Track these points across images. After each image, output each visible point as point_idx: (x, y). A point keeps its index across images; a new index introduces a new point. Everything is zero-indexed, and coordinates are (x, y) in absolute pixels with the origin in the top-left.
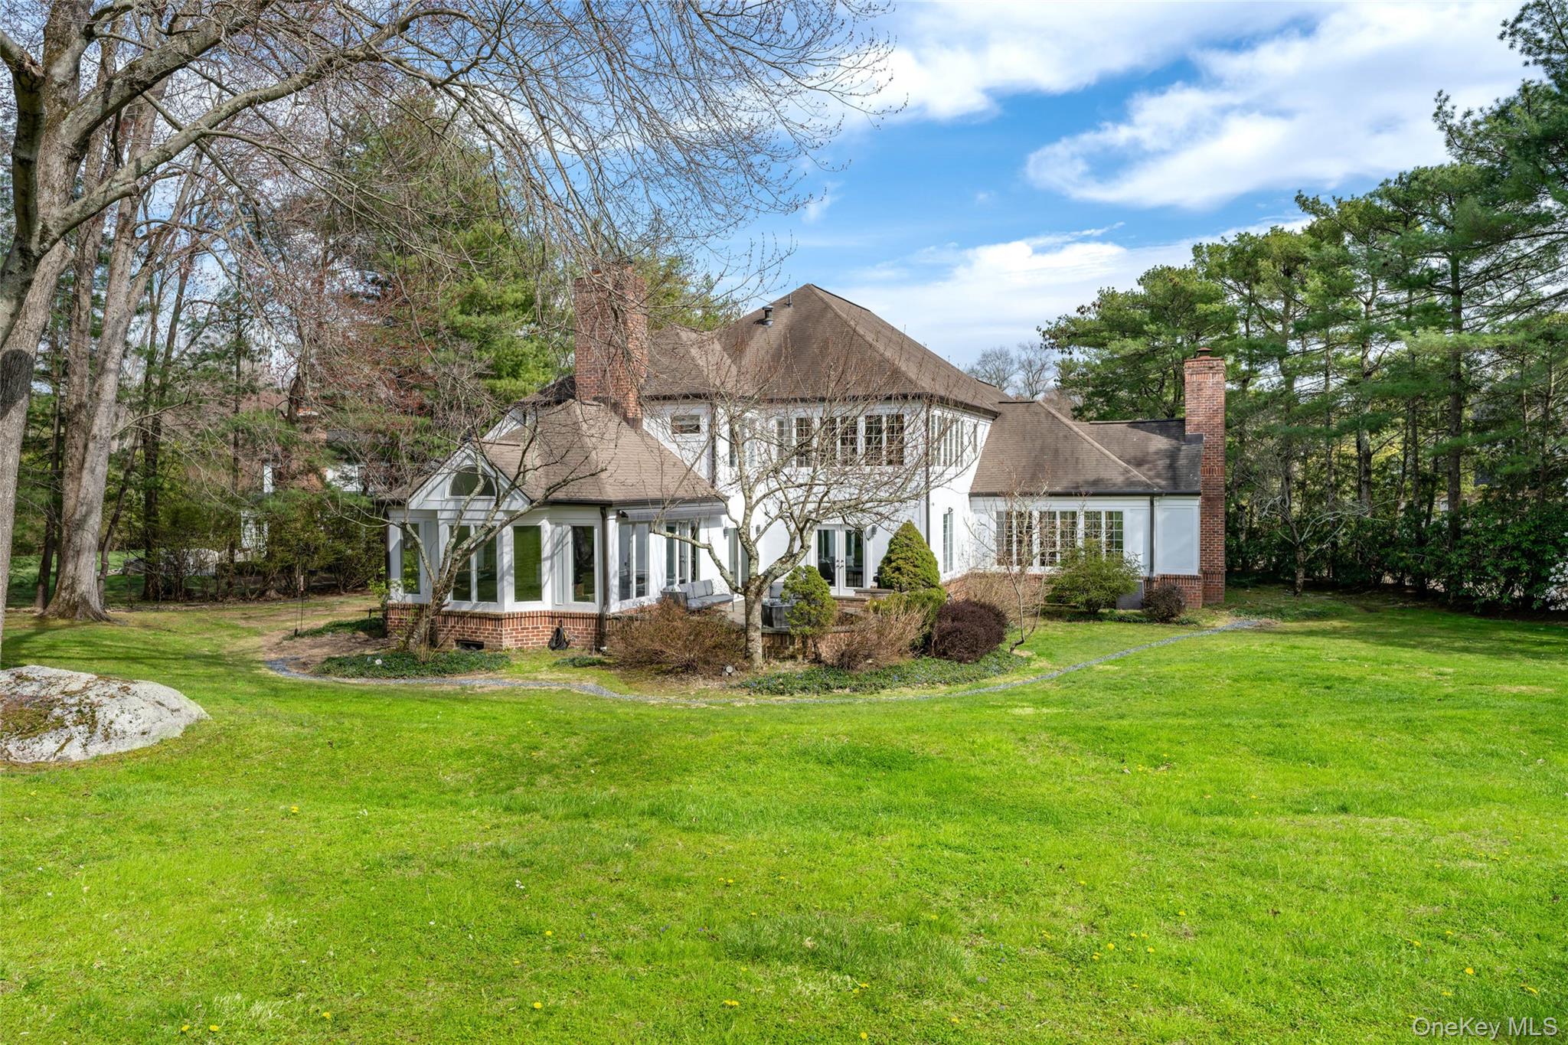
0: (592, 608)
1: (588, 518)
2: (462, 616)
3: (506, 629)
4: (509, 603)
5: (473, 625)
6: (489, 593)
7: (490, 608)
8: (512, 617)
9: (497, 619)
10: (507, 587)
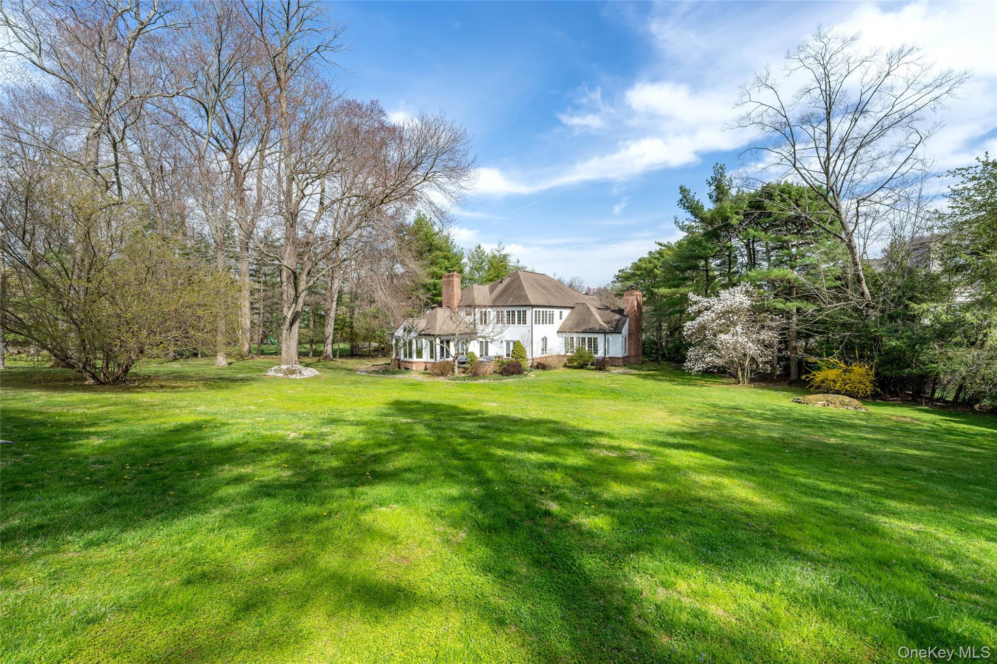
0: (433, 361)
1: (432, 339)
2: (405, 362)
3: (414, 365)
4: (415, 359)
5: (407, 364)
6: (411, 356)
7: (410, 360)
8: (415, 362)
9: (412, 363)
10: (414, 355)
